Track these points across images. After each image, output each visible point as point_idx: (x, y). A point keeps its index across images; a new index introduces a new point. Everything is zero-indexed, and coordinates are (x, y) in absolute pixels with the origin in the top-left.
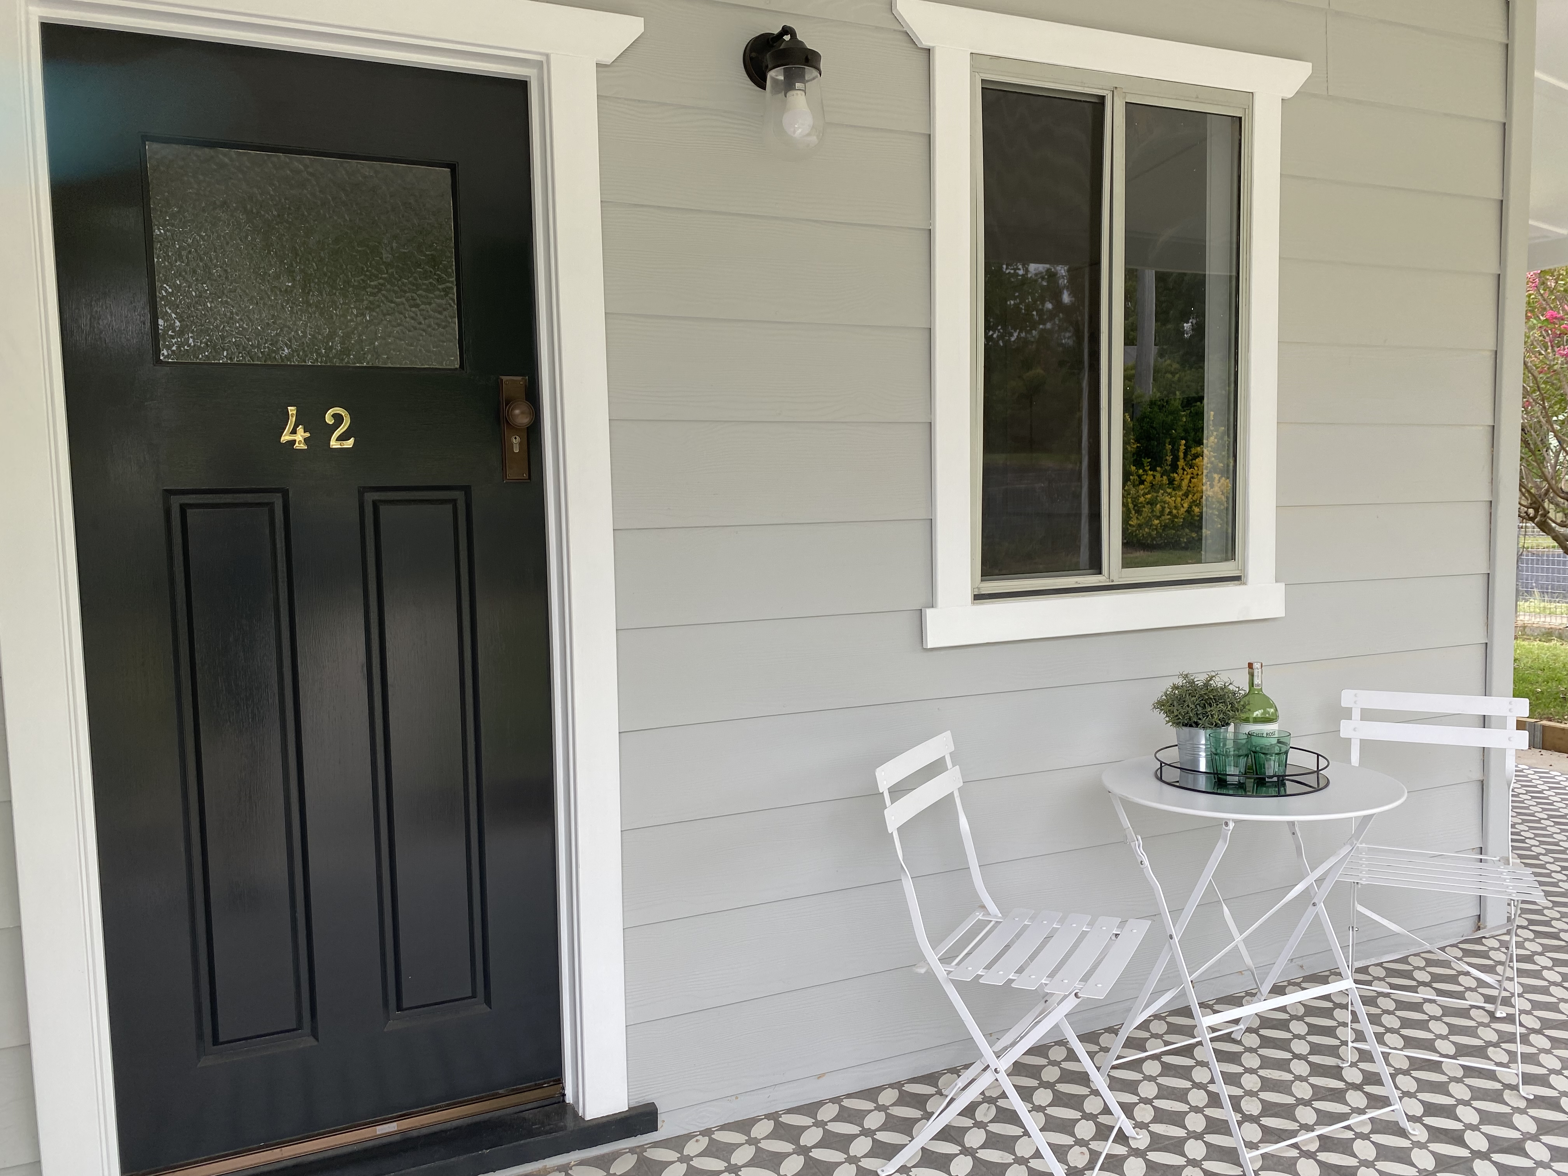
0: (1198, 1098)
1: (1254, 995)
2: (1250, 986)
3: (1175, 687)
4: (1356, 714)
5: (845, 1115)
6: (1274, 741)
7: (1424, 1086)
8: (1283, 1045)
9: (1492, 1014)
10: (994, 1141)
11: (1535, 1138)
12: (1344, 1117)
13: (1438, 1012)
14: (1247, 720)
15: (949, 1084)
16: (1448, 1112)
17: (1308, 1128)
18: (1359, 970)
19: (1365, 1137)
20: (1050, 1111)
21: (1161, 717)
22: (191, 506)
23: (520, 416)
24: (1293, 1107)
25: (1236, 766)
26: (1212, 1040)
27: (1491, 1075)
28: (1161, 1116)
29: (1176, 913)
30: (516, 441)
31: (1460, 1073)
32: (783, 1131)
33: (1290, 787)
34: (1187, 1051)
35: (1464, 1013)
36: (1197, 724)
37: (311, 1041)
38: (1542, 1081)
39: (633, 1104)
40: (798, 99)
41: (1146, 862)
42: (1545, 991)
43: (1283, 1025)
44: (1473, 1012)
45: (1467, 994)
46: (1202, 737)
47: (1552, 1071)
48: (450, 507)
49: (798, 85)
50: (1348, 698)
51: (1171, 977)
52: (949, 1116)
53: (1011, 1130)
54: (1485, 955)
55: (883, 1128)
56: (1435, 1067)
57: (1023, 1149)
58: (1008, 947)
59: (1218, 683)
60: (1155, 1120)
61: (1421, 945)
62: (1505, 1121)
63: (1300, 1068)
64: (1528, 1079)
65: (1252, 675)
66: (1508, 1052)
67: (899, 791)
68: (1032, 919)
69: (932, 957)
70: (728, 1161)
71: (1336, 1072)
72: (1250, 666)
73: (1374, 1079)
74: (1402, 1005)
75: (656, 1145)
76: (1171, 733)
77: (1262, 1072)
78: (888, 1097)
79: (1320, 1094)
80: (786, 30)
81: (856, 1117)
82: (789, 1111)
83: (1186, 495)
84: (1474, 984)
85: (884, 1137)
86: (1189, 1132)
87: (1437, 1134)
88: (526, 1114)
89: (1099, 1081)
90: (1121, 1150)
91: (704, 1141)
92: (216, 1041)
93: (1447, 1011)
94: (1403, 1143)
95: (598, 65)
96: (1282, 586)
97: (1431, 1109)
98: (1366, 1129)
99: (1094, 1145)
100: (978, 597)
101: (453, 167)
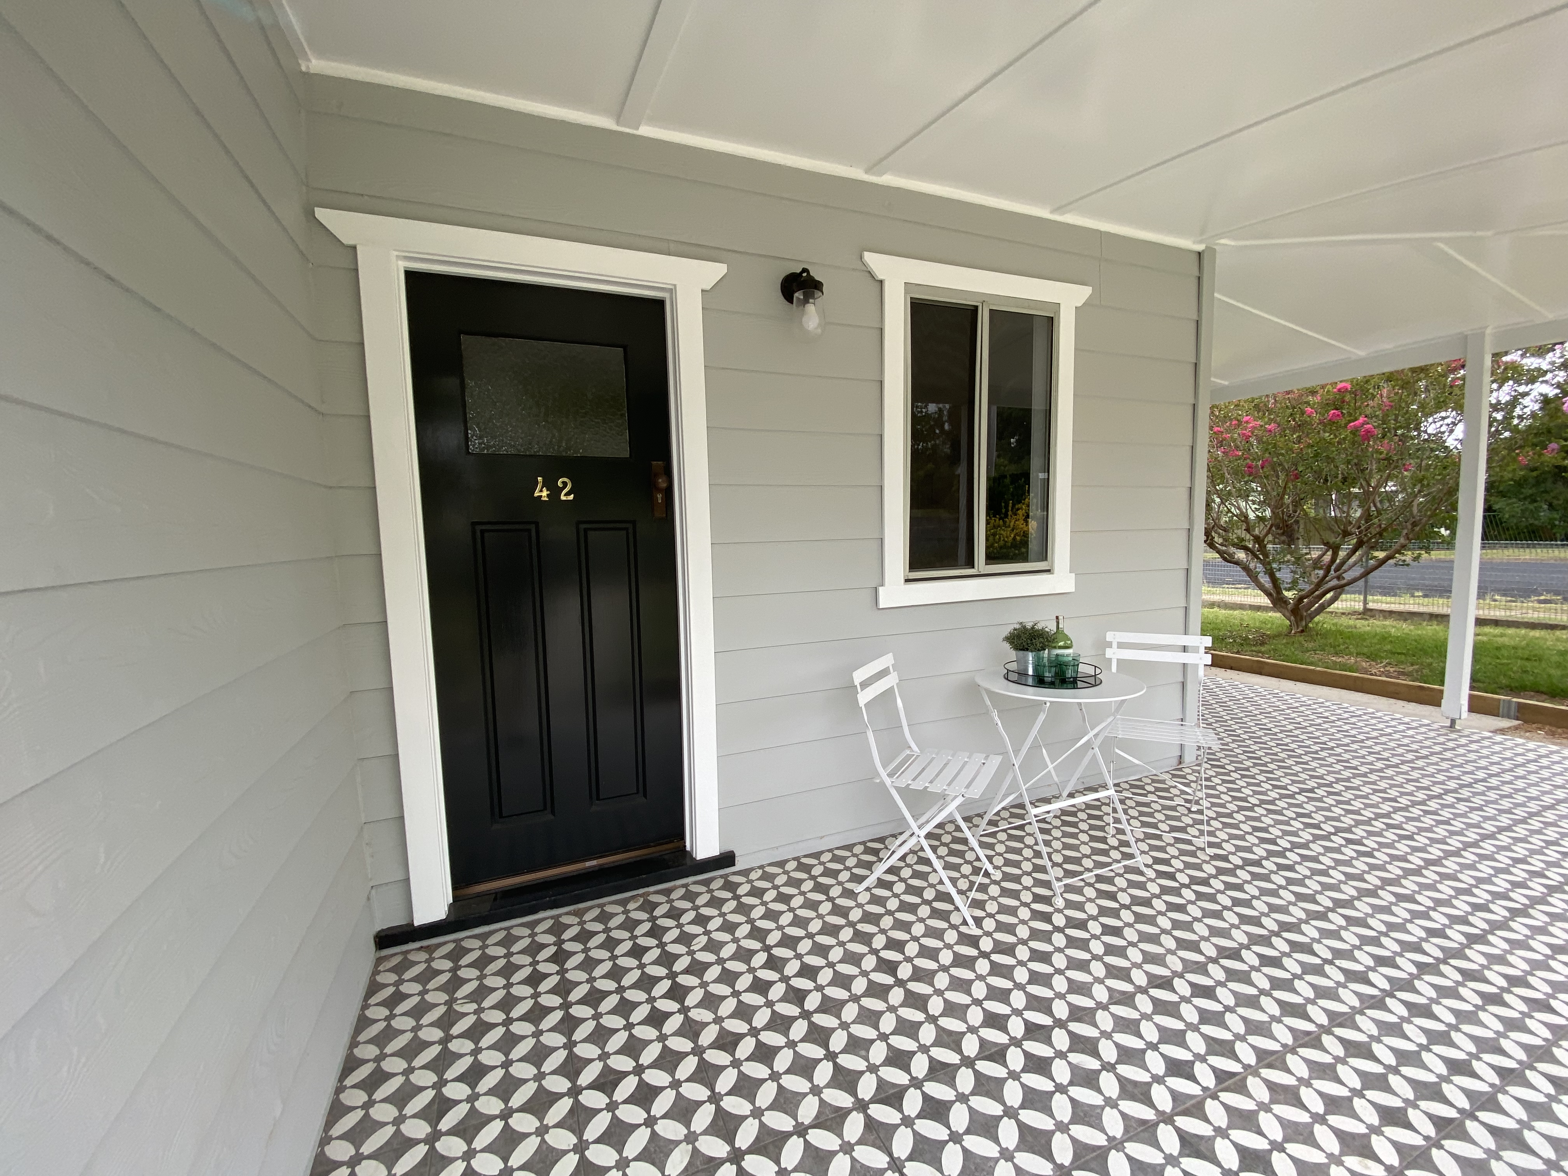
0: (1028, 853)
1: (1058, 798)
2: (1056, 793)
3: (1015, 629)
4: (1115, 645)
5: (835, 859)
6: (1071, 659)
7: (1153, 848)
8: (1074, 825)
9: (1189, 809)
10: (916, 875)
11: (1215, 877)
12: (1109, 864)
13: (1160, 808)
14: (1055, 647)
15: (892, 843)
16: (1166, 862)
17: (1090, 870)
18: (1116, 785)
19: (1121, 875)
20: (947, 859)
21: (1007, 646)
22: (488, 531)
23: (662, 483)
24: (1081, 859)
25: (1050, 672)
26: (1037, 821)
27: (1189, 842)
28: (1008, 863)
29: (1017, 752)
30: (659, 496)
31: (1172, 841)
32: (802, 867)
33: (1080, 684)
34: (1021, 828)
35: (1174, 808)
36: (1027, 650)
37: (552, 817)
38: (1218, 846)
39: (723, 851)
40: (811, 308)
41: (1000, 724)
42: (1218, 797)
43: (1074, 814)
44: (1179, 808)
45: (1175, 798)
46: (1030, 656)
47: (1224, 841)
48: (624, 532)
49: (811, 301)
50: (1110, 636)
51: (1014, 787)
52: (893, 861)
53: (925, 869)
54: (1184, 777)
55: (856, 866)
56: (1159, 837)
57: (932, 878)
58: (924, 769)
59: (1039, 627)
60: (1004, 865)
61: (1149, 771)
62: (1198, 867)
63: (1084, 837)
64: (1211, 845)
65: (1058, 623)
66: (1199, 830)
67: (865, 684)
68: (937, 754)
69: (883, 774)
70: (773, 883)
71: (1104, 840)
72: (1057, 618)
73: (1127, 844)
74: (1139, 804)
75: (734, 873)
76: (1013, 654)
77: (1063, 840)
78: (858, 849)
79: (1096, 852)
80: (804, 270)
81: (841, 860)
82: (805, 856)
83: (1013, 530)
84: (1178, 793)
85: (857, 871)
86: (1023, 872)
87: (1161, 874)
88: (666, 857)
89: (973, 843)
90: (987, 881)
91: (760, 872)
92: (501, 816)
93: (1165, 807)
94: (1142, 879)
95: (702, 291)
96: (1073, 575)
97: (1157, 861)
98: (1122, 871)
99: (972, 878)
100: (907, 581)
101: (625, 348)
